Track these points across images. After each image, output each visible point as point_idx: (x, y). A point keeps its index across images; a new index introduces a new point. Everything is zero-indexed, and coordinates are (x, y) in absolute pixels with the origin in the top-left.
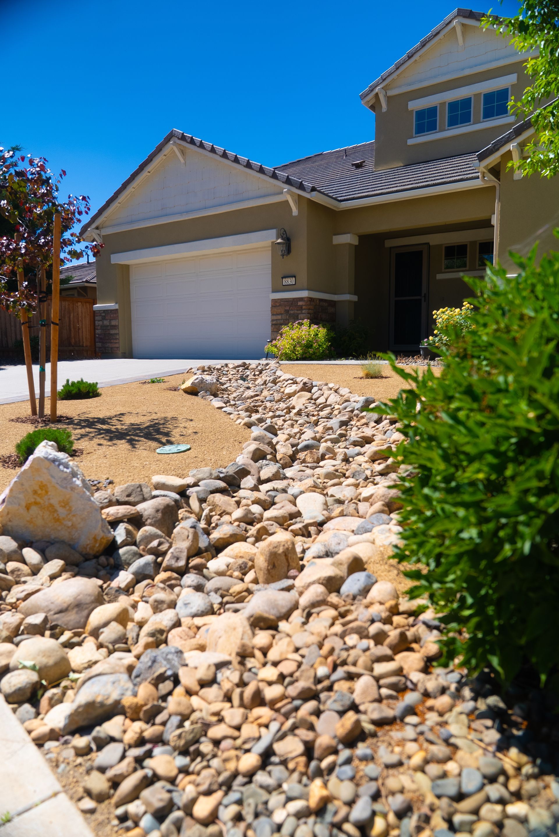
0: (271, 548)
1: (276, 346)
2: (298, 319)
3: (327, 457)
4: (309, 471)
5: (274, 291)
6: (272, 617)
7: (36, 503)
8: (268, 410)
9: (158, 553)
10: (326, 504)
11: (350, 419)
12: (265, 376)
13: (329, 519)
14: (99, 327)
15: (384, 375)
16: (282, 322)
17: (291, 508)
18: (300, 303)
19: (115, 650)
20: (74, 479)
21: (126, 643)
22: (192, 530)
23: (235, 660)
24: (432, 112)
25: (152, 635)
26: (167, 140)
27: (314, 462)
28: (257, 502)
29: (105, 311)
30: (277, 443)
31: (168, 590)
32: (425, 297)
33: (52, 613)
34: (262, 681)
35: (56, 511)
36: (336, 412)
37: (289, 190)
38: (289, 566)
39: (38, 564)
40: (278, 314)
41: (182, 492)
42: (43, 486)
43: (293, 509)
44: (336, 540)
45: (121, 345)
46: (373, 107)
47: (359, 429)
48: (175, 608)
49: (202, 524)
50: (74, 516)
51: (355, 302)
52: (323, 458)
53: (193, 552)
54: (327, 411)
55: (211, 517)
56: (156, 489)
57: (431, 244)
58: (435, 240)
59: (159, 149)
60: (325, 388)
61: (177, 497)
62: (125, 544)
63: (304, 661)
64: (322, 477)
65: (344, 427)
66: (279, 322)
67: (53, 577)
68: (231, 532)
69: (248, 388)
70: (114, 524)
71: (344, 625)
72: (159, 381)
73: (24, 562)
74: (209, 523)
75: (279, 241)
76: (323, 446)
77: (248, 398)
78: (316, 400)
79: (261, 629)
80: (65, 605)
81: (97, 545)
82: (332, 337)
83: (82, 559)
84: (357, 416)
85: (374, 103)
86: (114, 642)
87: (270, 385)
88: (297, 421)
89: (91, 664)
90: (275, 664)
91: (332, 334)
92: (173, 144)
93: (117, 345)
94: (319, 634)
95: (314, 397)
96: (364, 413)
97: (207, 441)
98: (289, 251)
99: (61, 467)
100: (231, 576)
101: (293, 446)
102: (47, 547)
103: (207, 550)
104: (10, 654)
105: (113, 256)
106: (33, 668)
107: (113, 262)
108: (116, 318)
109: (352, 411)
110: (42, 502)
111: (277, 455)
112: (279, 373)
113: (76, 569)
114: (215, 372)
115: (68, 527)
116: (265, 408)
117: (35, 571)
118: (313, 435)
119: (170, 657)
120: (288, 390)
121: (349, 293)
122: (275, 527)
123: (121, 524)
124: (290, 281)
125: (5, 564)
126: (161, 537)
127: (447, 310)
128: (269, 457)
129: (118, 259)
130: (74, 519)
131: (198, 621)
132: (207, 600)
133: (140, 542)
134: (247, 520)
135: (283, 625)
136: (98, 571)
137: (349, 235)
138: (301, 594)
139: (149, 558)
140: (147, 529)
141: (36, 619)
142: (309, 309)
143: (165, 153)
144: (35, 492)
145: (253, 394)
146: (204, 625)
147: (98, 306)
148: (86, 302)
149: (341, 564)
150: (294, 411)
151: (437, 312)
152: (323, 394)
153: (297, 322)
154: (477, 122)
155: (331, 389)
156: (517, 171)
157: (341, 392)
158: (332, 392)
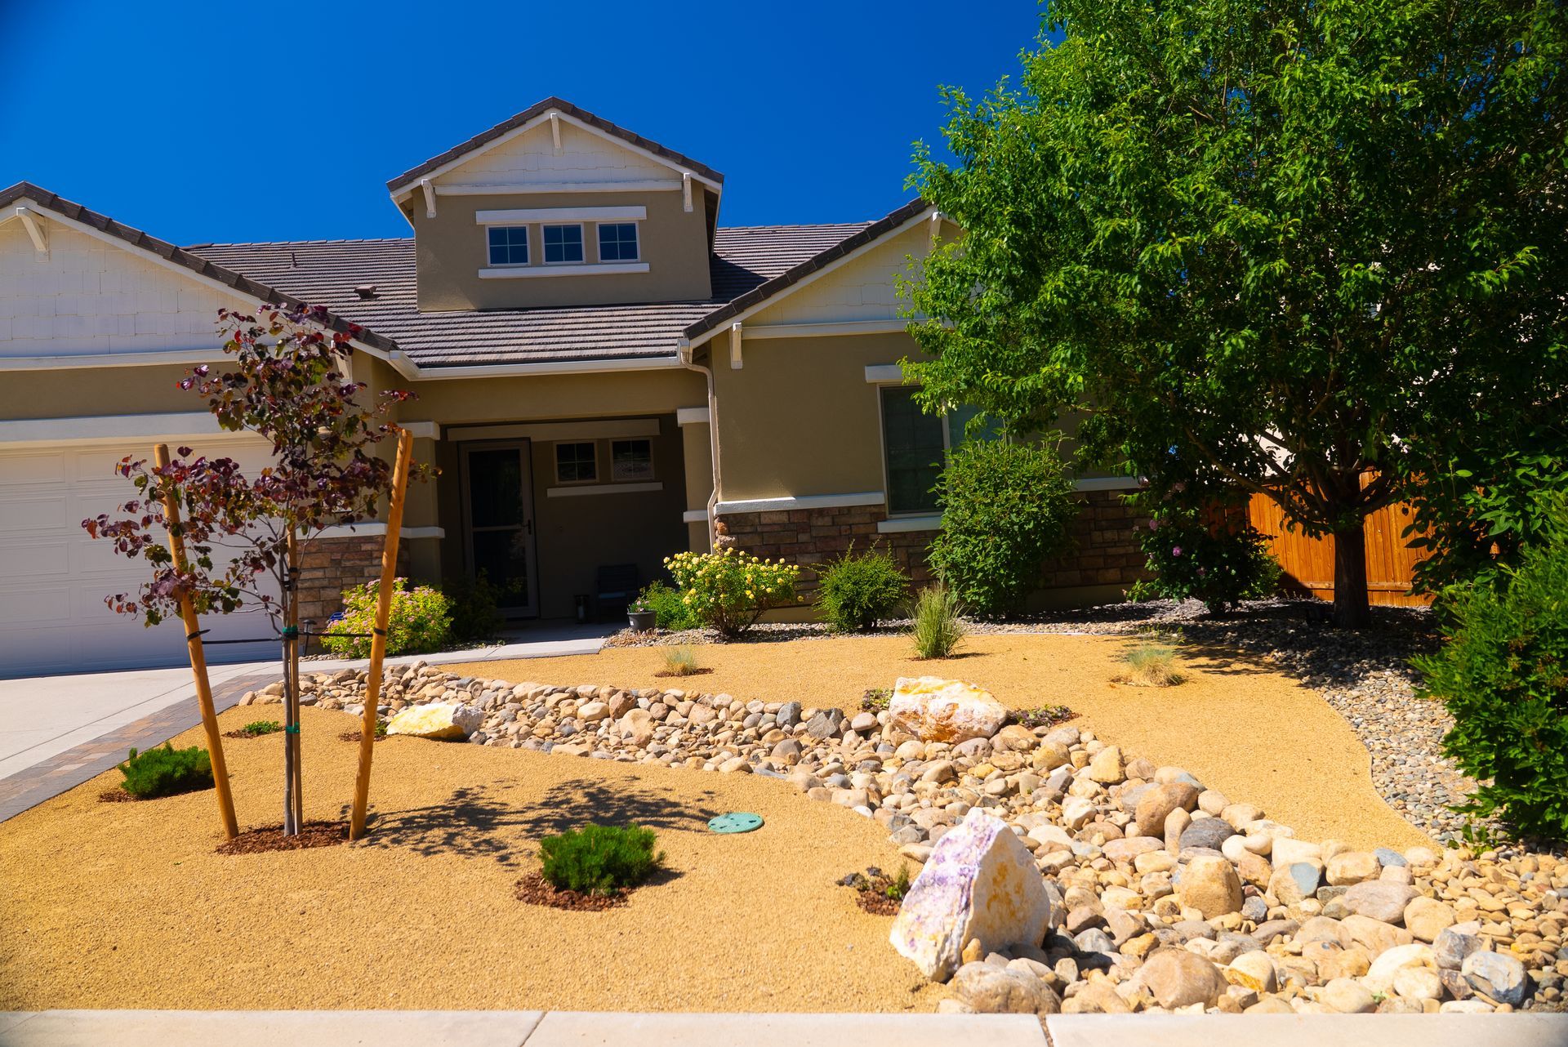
2: (371, 578)
7: (995, 897)
15: (702, 665)
16: (325, 583)
18: (365, 547)
24: (518, 234)
32: (528, 525)
40: (315, 569)
42: (1001, 870)
50: (1025, 902)
51: (441, 540)
57: (532, 440)
58: (538, 434)
66: (317, 584)
72: (272, 729)
92: (24, 212)
95: (656, 715)
110: (1000, 893)
115: (1020, 921)
120: (588, 710)
121: (432, 525)
139: (1095, 931)
144: (995, 880)
151: (673, 559)
152: (670, 708)
153: (373, 583)
154: (592, 262)
155: (681, 699)
156: (736, 358)
157: (716, 702)
158: (688, 702)
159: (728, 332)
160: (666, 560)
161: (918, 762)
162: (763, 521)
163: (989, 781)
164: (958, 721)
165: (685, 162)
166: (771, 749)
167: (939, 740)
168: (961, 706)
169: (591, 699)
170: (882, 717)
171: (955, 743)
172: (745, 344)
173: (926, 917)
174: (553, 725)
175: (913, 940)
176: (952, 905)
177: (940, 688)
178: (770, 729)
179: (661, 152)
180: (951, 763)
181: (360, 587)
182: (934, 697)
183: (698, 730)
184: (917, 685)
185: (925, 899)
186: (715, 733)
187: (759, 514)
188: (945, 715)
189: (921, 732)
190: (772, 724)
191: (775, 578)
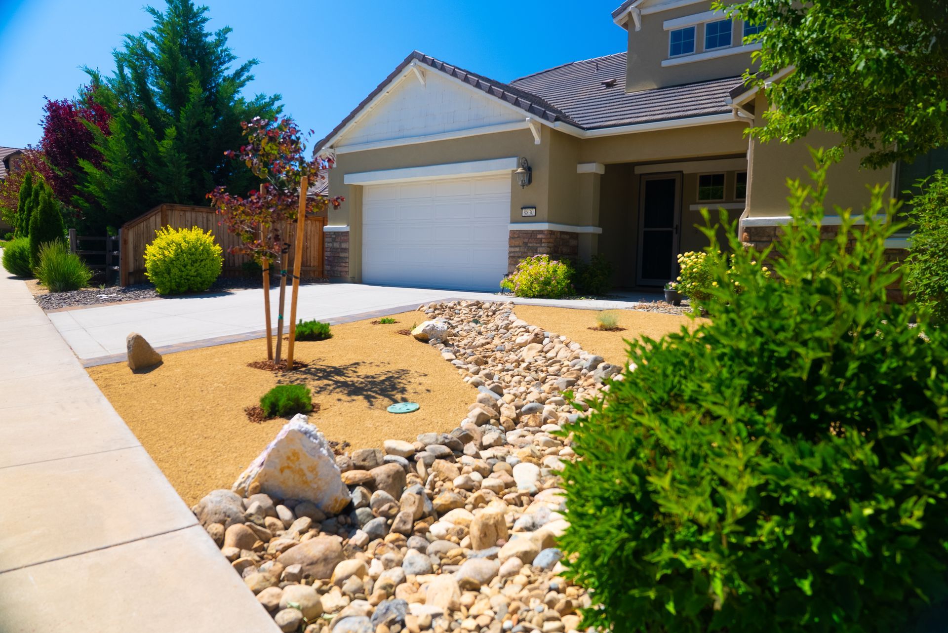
0: (484, 519)
1: (512, 281)
2: (537, 253)
3: (549, 421)
4: (529, 437)
5: (513, 222)
6: (476, 581)
7: (289, 467)
8: (497, 361)
9: (388, 516)
10: (540, 475)
11: (578, 378)
12: (498, 321)
13: (540, 490)
14: (329, 250)
15: (620, 325)
16: (520, 254)
17: (507, 478)
18: (540, 236)
19: (355, 598)
20: (322, 449)
21: (363, 593)
22: (418, 497)
23: (446, 612)
24: (689, 33)
25: (384, 588)
26: (408, 61)
27: (536, 426)
28: (477, 469)
29: (335, 233)
30: (502, 405)
31: (396, 549)
32: (676, 228)
33: (305, 564)
34: (464, 629)
35: (304, 475)
36: (565, 369)
37: (531, 118)
38: (498, 535)
39: (289, 520)
40: (516, 246)
41: (411, 457)
42: (295, 454)
43: (509, 479)
44: (542, 513)
45: (351, 269)
46: (625, 25)
47: (585, 389)
48: (401, 566)
49: (427, 490)
50: (319, 479)
51: (599, 235)
52: (545, 422)
53: (418, 516)
54: (556, 367)
55: (435, 482)
56: (388, 454)
57: (684, 172)
58: (688, 168)
59: (399, 70)
60: (556, 340)
61: (406, 462)
62: (361, 505)
63: (496, 617)
64: (541, 444)
65: (570, 387)
66: (516, 255)
67: (302, 533)
68: (452, 500)
69: (480, 333)
70: (352, 487)
71: (531, 590)
72: (390, 322)
73: (278, 517)
74: (433, 488)
75: (520, 170)
76: (548, 408)
77: (478, 347)
78: (546, 353)
79: (468, 590)
80: (315, 559)
81: (338, 505)
82: (572, 274)
83: (324, 517)
84: (585, 375)
85: (627, 21)
86: (354, 592)
87: (502, 331)
88: (525, 377)
89: (339, 609)
90: (475, 617)
91: (572, 271)
92: (413, 66)
93: (346, 269)
94: (509, 597)
95: (545, 350)
96: (592, 373)
97: (435, 400)
98: (530, 181)
99: (312, 439)
100: (449, 540)
101: (517, 408)
102: (296, 505)
103: (430, 514)
104: (279, 596)
105: (346, 177)
106: (298, 608)
107: (346, 183)
108: (347, 241)
109: (580, 370)
110: (294, 466)
111: (501, 418)
112: (512, 317)
113: (320, 526)
114: (447, 310)
115: (314, 489)
116: (495, 359)
117: (287, 527)
118: (538, 397)
119: (399, 607)
120: (520, 340)
121: (593, 225)
122: (492, 496)
123: (357, 488)
124: (530, 212)
125: (264, 518)
126: (391, 501)
127: (693, 255)
128: (492, 421)
129: (351, 180)
130: (320, 482)
131: (420, 579)
132: (428, 562)
133: (373, 504)
134: (467, 487)
135: (484, 589)
136: (339, 528)
137: (594, 164)
138: (502, 563)
139: (381, 520)
140: (380, 493)
141: (294, 569)
142: (549, 243)
143: (405, 74)
144: (288, 458)
145: (484, 341)
146: (425, 582)
147: (329, 227)
148: (315, 220)
149: (537, 540)
150: (524, 365)
152: (554, 347)
153: (536, 256)
154: (737, 44)
157: (572, 348)
158: (562, 345)
159: (763, 90)
178: (575, 370)
181: (529, 257)
190: (579, 367)
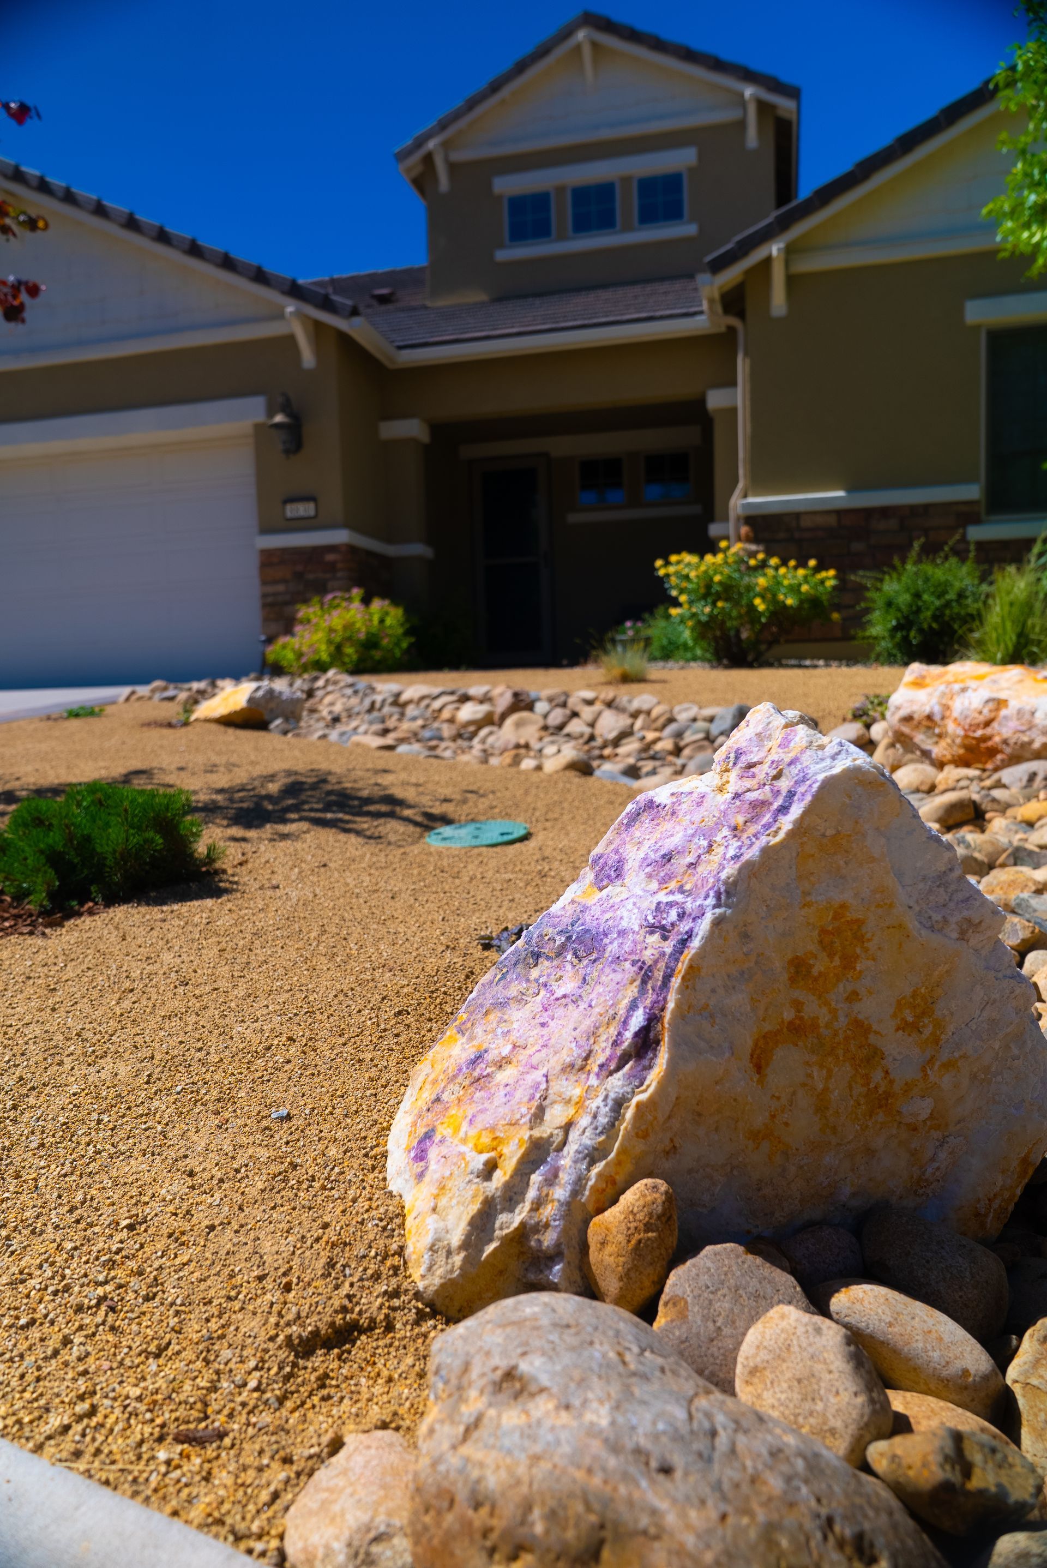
1: (290, 647)
2: (330, 590)
5: (265, 530)
7: (798, 1029)
15: (651, 677)
16: (292, 596)
18: (330, 557)
32: (545, 557)
37: (297, 311)
40: (275, 582)
42: (835, 934)
46: (418, 182)
51: (429, 561)
57: (552, 455)
58: (559, 447)
66: (281, 597)
75: (279, 418)
85: (423, 173)
98: (299, 444)
115: (916, 1129)
120: (463, 715)
121: (418, 541)
124: (304, 509)
137: (414, 421)
142: (353, 569)
144: (799, 968)
151: (667, 563)
152: (575, 714)
153: (330, 596)
154: (628, 228)
155: (590, 703)
156: (779, 300)
157: (635, 705)
158: (598, 706)
159: (768, 260)
160: (659, 563)
161: (920, 795)
162: (806, 522)
163: (1042, 826)
164: (1005, 730)
165: (749, 76)
166: (684, 766)
167: (967, 765)
168: (1014, 705)
169: (481, 702)
170: (877, 731)
171: (996, 769)
172: (792, 281)
173: (501, 1063)
174: (419, 730)
175: (428, 1136)
176: (594, 1034)
177: (980, 678)
178: (694, 742)
179: (718, 65)
180: (976, 797)
181: (316, 599)
182: (964, 690)
183: (599, 742)
184: (941, 676)
185: (521, 1000)
186: (616, 742)
187: (797, 515)
188: (981, 719)
189: (938, 751)
190: (701, 736)
191: (800, 585)
